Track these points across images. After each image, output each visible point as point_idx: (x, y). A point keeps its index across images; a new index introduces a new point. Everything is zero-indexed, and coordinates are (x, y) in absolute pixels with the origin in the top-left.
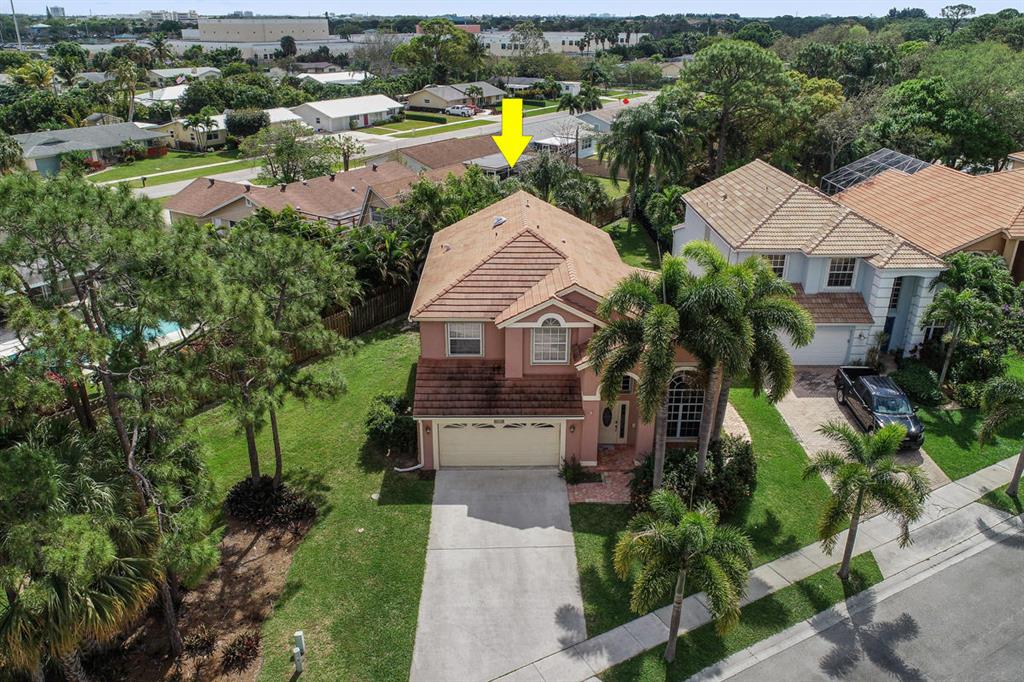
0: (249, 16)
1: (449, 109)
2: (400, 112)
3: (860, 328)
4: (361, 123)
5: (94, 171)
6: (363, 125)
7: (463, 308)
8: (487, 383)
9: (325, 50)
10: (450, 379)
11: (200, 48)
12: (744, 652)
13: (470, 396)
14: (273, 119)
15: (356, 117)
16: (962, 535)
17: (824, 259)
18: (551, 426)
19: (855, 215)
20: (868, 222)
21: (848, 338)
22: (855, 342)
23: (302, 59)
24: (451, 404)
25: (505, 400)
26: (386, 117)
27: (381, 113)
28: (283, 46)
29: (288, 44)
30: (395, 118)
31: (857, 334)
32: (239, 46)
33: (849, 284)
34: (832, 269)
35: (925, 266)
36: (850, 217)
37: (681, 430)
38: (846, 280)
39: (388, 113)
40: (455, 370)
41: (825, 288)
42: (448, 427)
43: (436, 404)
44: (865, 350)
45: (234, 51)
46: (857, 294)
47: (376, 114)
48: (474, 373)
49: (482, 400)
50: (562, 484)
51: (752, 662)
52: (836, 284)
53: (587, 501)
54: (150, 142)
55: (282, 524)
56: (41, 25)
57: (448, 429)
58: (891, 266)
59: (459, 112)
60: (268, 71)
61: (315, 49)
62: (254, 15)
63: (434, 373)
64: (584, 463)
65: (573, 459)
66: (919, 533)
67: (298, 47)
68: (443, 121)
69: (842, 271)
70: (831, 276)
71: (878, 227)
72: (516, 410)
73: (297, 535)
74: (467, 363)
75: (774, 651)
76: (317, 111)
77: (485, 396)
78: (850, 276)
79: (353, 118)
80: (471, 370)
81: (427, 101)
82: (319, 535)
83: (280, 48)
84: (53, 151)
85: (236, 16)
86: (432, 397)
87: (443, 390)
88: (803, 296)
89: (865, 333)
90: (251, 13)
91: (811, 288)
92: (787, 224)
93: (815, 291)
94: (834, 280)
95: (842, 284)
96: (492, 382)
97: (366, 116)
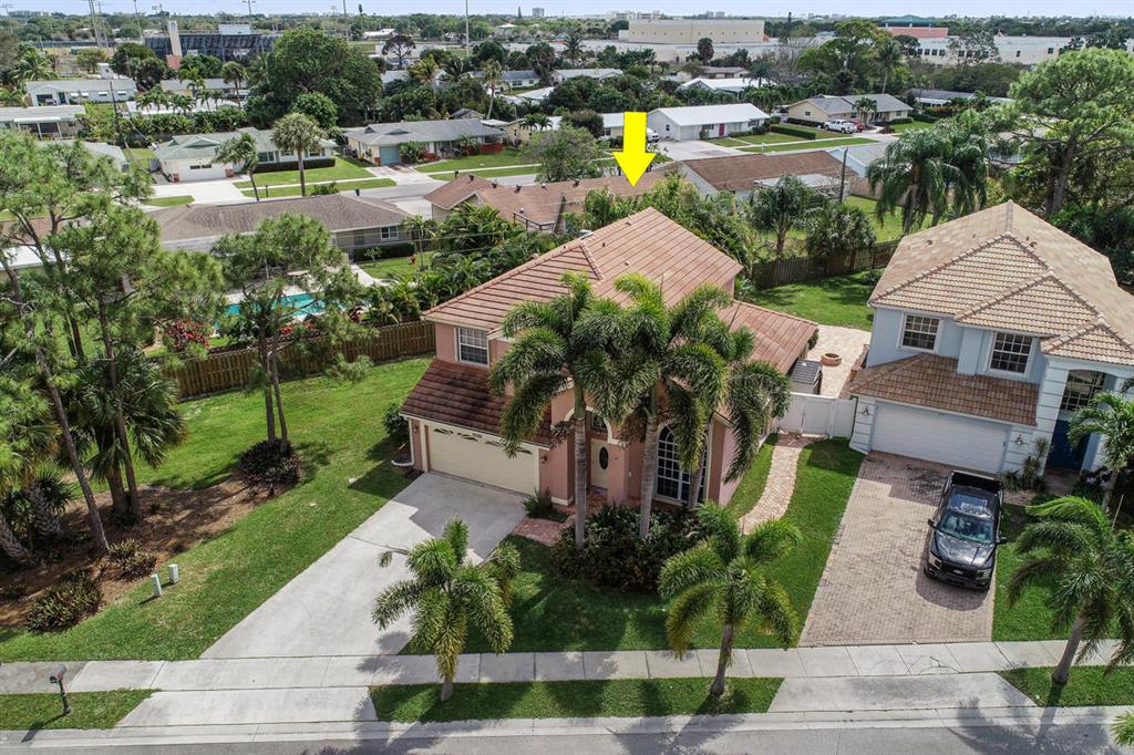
0: (720, 17)
1: (829, 123)
2: (765, 124)
3: (1018, 430)
4: (714, 133)
5: (426, 162)
6: (717, 135)
7: (473, 315)
8: (479, 394)
9: (744, 54)
10: (449, 384)
11: (613, 48)
12: (529, 721)
13: (457, 404)
14: (607, 124)
15: (711, 126)
16: (933, 701)
17: (985, 332)
18: (528, 452)
19: (1056, 281)
20: (1070, 292)
21: (1003, 439)
22: (1011, 446)
23: (717, 64)
24: (436, 407)
25: (484, 414)
26: (745, 128)
27: (740, 123)
28: (699, 48)
29: (705, 46)
30: (759, 130)
31: (1014, 436)
32: (655, 48)
33: (1022, 370)
34: (998, 346)
35: (1116, 360)
36: (1048, 283)
37: (683, 493)
38: (1019, 364)
39: (750, 124)
40: (459, 376)
41: (985, 368)
42: (437, 430)
43: (424, 404)
44: (1021, 459)
45: (648, 53)
46: (1032, 385)
47: (735, 124)
48: (474, 383)
49: (465, 410)
50: (522, 514)
51: (527, 732)
52: (1003, 366)
53: (528, 536)
54: (487, 138)
55: (265, 482)
56: (509, 25)
57: (437, 433)
58: (1061, 353)
59: (838, 127)
60: (675, 74)
61: (732, 52)
62: (726, 15)
63: (439, 375)
64: (554, 500)
65: (548, 493)
66: (873, 681)
67: (715, 50)
68: (811, 136)
69: (1013, 351)
70: (996, 355)
71: (1080, 301)
72: (489, 427)
73: (271, 495)
74: (472, 372)
75: (559, 731)
76: (667, 118)
77: (470, 407)
78: (1024, 360)
79: (705, 127)
80: (473, 379)
81: (808, 114)
82: (285, 500)
83: (697, 51)
84: (395, 140)
85: (706, 17)
86: (424, 397)
87: (438, 393)
88: (954, 375)
89: (1025, 438)
90: (723, 13)
91: (966, 368)
92: (956, 281)
93: (972, 372)
94: (999, 362)
95: (1012, 368)
96: (485, 395)
97: (722, 126)
